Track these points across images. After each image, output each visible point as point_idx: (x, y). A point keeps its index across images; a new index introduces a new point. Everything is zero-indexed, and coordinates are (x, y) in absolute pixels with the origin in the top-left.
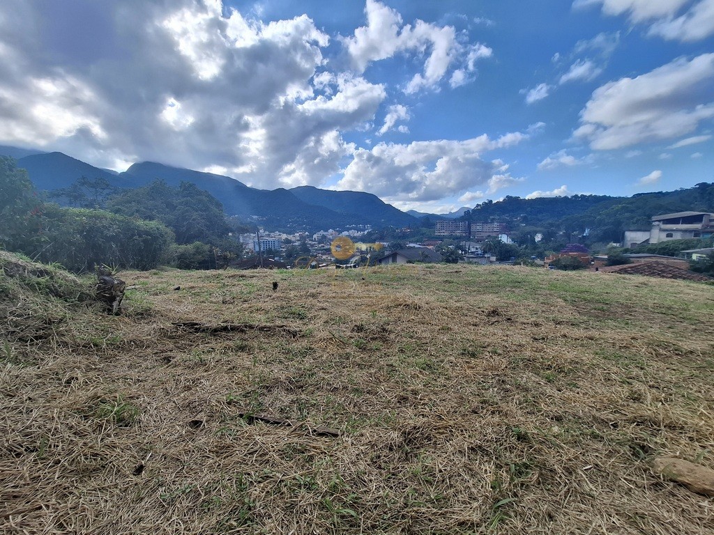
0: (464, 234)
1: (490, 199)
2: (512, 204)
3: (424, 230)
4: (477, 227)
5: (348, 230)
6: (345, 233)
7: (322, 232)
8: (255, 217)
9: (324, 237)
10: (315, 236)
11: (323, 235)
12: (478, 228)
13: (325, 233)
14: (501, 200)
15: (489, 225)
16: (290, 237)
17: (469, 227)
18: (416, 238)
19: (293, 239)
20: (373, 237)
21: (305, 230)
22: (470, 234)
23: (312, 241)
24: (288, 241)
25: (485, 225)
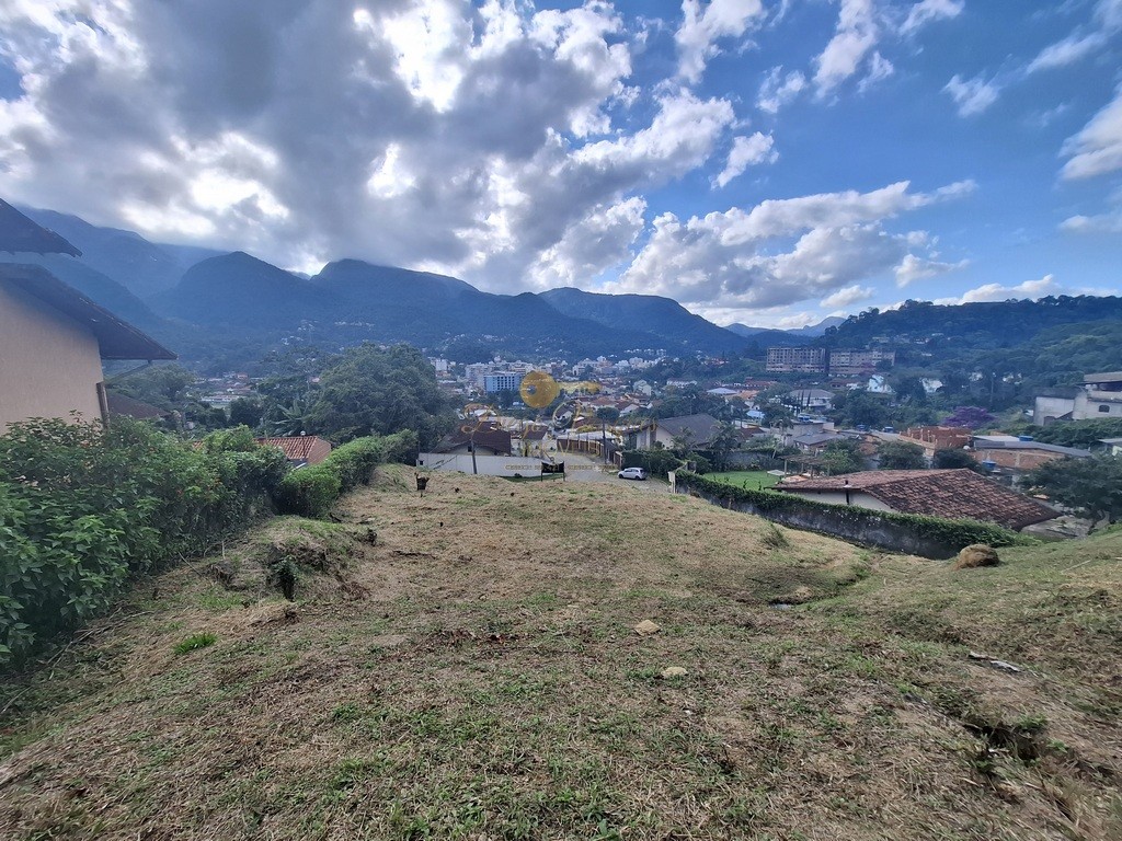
0: (817, 371)
1: (874, 307)
2: (917, 316)
3: (748, 362)
4: (840, 359)
5: (627, 357)
6: (624, 363)
7: (587, 361)
8: (488, 337)
9: (590, 369)
10: (576, 368)
11: (589, 366)
12: (843, 359)
13: (592, 363)
14: (897, 307)
16: (538, 369)
17: (827, 357)
18: (734, 375)
19: (543, 372)
20: (664, 373)
21: (562, 356)
22: (828, 368)
23: (572, 376)
25: (856, 356)
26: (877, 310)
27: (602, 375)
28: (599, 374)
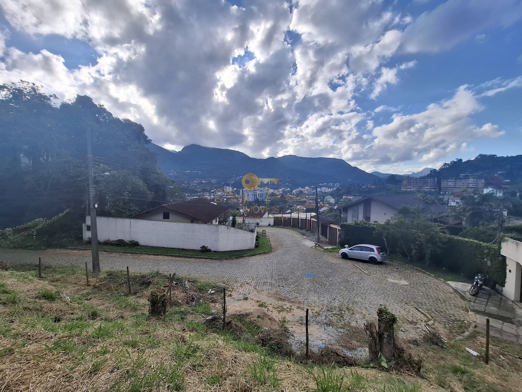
0: (433, 190)
1: (459, 158)
2: (487, 161)
4: (448, 184)
5: (321, 187)
6: (318, 189)
7: (300, 189)
9: (301, 192)
10: (294, 191)
12: (450, 184)
13: (302, 189)
14: (473, 159)
15: (463, 181)
16: (276, 192)
17: (439, 183)
18: (382, 192)
20: (341, 192)
21: (288, 187)
22: (440, 189)
23: (292, 195)
24: (273, 194)
25: (458, 181)
26: (461, 160)
27: (308, 195)
28: (306, 194)
